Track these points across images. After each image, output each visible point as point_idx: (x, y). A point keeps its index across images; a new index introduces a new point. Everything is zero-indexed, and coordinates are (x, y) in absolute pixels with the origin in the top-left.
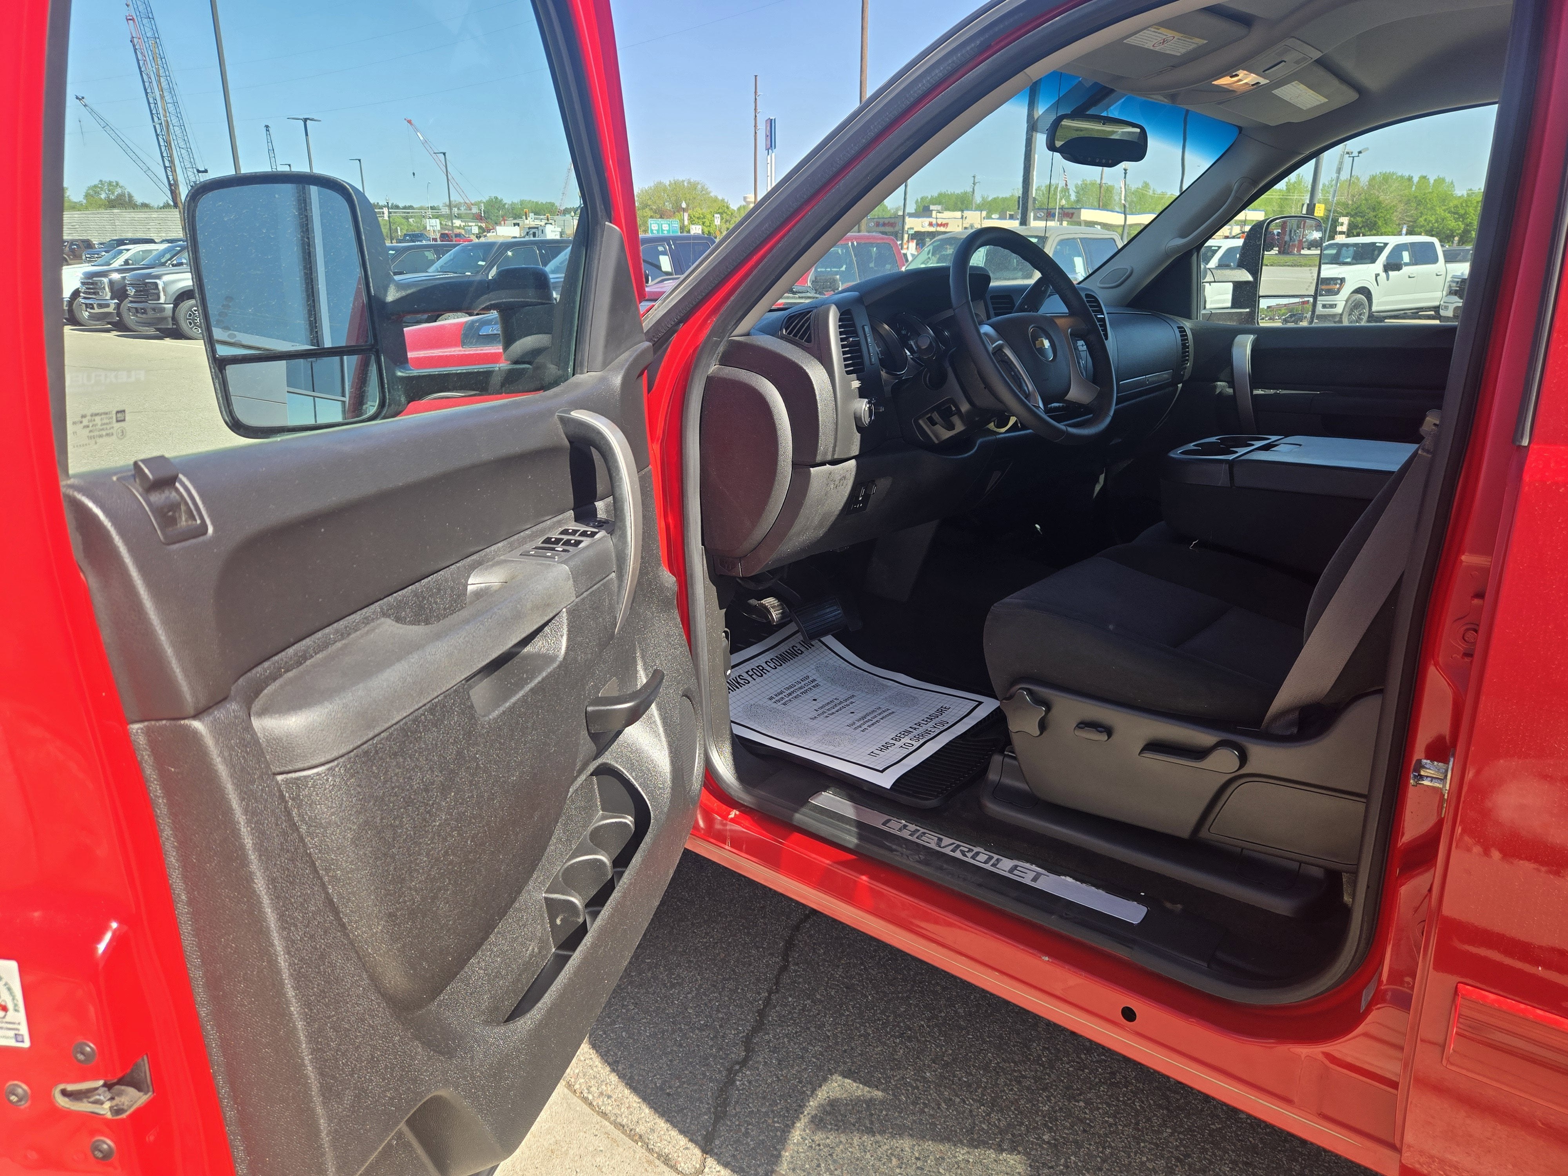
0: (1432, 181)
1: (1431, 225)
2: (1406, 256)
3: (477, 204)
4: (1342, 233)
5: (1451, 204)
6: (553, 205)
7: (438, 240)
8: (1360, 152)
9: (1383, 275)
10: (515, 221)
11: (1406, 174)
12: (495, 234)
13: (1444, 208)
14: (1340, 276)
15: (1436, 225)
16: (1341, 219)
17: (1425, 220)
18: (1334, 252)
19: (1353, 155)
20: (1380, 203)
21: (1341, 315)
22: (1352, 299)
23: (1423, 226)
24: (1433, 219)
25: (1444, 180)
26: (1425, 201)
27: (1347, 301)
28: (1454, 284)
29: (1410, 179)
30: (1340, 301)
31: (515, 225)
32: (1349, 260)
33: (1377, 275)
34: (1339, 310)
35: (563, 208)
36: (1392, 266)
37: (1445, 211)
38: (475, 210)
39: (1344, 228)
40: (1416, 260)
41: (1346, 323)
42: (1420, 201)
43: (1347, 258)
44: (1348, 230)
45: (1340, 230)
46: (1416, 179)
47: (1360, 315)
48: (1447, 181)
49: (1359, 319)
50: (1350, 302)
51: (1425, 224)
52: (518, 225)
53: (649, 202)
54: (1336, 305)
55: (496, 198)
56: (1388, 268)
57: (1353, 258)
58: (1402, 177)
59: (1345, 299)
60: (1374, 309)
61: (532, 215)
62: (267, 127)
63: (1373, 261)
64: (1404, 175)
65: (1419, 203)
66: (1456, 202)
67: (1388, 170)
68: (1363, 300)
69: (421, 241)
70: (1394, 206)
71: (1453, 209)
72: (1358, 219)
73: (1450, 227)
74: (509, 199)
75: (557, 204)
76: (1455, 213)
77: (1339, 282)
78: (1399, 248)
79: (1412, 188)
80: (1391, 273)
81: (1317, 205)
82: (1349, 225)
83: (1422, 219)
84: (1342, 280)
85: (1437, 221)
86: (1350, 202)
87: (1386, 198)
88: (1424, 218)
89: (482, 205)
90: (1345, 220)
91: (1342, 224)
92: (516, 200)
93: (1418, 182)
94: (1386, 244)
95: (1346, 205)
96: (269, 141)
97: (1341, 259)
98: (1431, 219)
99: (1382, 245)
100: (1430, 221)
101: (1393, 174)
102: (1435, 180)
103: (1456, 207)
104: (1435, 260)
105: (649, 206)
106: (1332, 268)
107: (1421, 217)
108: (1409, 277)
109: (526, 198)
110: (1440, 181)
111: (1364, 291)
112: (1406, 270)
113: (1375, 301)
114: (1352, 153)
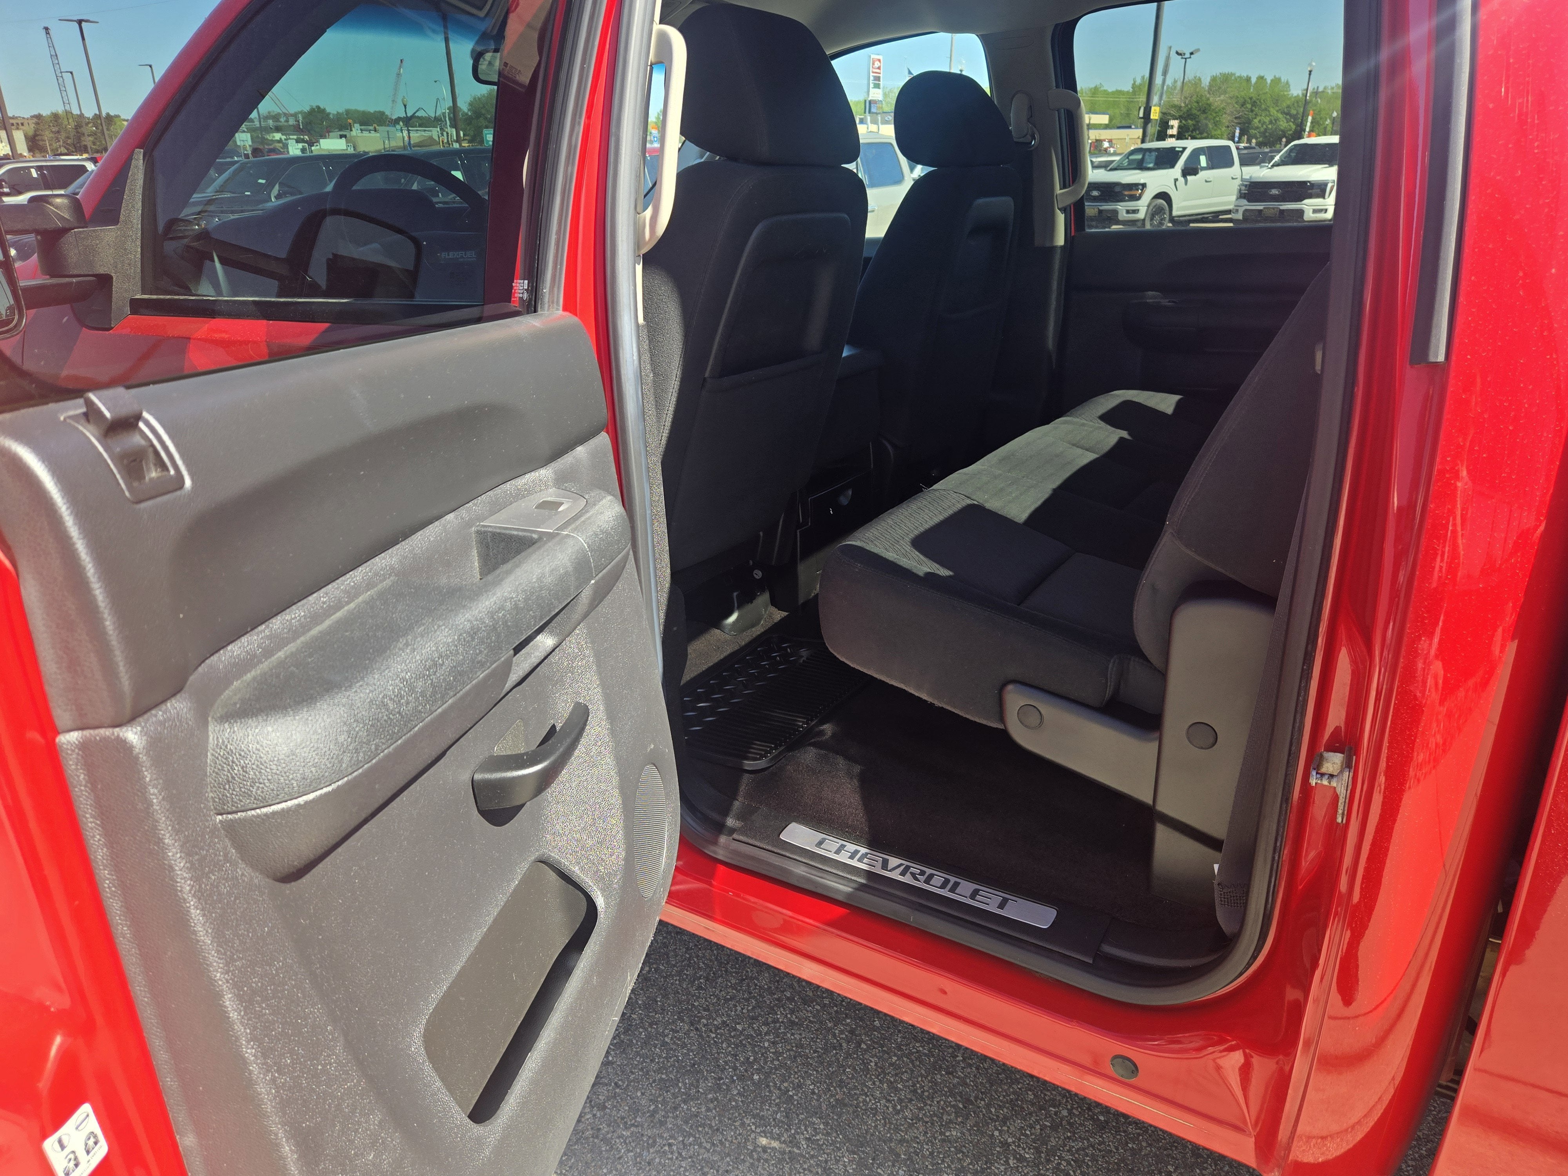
0: (1269, 81)
1: (1265, 127)
2: (1203, 161)
3: (295, 115)
4: (1172, 136)
5: (1285, 105)
6: (382, 113)
7: (250, 155)
8: (1192, 54)
9: (1181, 180)
10: (341, 133)
11: (1244, 74)
12: (318, 147)
13: (1277, 108)
14: (1142, 181)
15: (1270, 126)
16: (1172, 123)
17: (1260, 121)
18: (1139, 157)
19: (1186, 56)
20: (1210, 105)
21: (1144, 220)
22: (1153, 204)
23: (1257, 128)
24: (1267, 120)
25: (1279, 79)
26: (1260, 102)
27: (1148, 206)
28: (1243, 188)
29: (1248, 79)
30: (1143, 206)
31: (341, 137)
32: (1151, 165)
33: (1176, 180)
34: (1141, 215)
35: (394, 117)
36: (1190, 170)
37: (1277, 111)
38: (292, 122)
39: (1174, 131)
40: (1213, 165)
41: (1148, 227)
42: (1255, 102)
43: (1150, 163)
44: (1179, 132)
45: (1171, 133)
46: (1254, 80)
47: (1162, 220)
48: (1283, 81)
49: (1161, 224)
50: (1151, 207)
51: (1260, 125)
52: (345, 136)
53: (483, 111)
54: (1138, 210)
55: (318, 107)
56: (1186, 172)
57: (1156, 164)
58: (1240, 77)
59: (1146, 204)
60: (1175, 213)
61: (357, 126)
62: (46, 29)
63: (1172, 166)
64: (1242, 75)
65: (1254, 104)
66: (1288, 103)
67: (1227, 70)
68: (1164, 205)
69: (232, 157)
70: (1224, 108)
71: (1286, 110)
72: (1190, 121)
73: (1282, 128)
74: (333, 108)
75: (388, 113)
76: (1287, 114)
77: (1140, 187)
78: (1196, 153)
79: (1250, 89)
80: (1189, 178)
81: (1153, 108)
82: (1179, 127)
83: (1256, 121)
84: (1144, 186)
85: (1271, 122)
86: (1183, 105)
87: (1217, 101)
88: (1258, 118)
89: (300, 115)
90: (1175, 123)
91: (1172, 127)
92: (341, 110)
93: (1256, 83)
94: (1184, 149)
95: (1179, 108)
96: (51, 45)
97: (1144, 165)
98: (1265, 120)
99: (1181, 149)
100: (1264, 123)
101: (1232, 74)
102: (1272, 81)
103: (1288, 107)
104: (1231, 164)
105: (483, 115)
106: (1134, 174)
107: (1256, 118)
108: (1206, 181)
109: (353, 107)
110: (1276, 81)
111: (1164, 196)
112: (1202, 175)
113: (1174, 206)
114: (1184, 54)
